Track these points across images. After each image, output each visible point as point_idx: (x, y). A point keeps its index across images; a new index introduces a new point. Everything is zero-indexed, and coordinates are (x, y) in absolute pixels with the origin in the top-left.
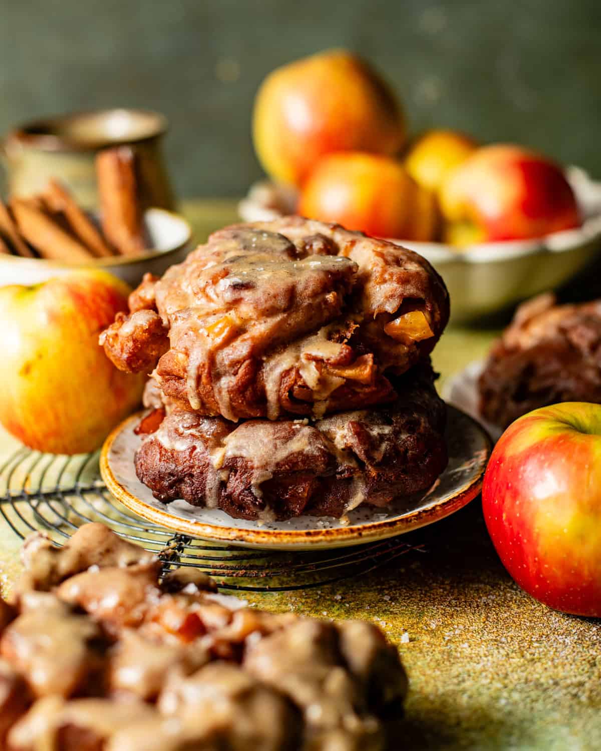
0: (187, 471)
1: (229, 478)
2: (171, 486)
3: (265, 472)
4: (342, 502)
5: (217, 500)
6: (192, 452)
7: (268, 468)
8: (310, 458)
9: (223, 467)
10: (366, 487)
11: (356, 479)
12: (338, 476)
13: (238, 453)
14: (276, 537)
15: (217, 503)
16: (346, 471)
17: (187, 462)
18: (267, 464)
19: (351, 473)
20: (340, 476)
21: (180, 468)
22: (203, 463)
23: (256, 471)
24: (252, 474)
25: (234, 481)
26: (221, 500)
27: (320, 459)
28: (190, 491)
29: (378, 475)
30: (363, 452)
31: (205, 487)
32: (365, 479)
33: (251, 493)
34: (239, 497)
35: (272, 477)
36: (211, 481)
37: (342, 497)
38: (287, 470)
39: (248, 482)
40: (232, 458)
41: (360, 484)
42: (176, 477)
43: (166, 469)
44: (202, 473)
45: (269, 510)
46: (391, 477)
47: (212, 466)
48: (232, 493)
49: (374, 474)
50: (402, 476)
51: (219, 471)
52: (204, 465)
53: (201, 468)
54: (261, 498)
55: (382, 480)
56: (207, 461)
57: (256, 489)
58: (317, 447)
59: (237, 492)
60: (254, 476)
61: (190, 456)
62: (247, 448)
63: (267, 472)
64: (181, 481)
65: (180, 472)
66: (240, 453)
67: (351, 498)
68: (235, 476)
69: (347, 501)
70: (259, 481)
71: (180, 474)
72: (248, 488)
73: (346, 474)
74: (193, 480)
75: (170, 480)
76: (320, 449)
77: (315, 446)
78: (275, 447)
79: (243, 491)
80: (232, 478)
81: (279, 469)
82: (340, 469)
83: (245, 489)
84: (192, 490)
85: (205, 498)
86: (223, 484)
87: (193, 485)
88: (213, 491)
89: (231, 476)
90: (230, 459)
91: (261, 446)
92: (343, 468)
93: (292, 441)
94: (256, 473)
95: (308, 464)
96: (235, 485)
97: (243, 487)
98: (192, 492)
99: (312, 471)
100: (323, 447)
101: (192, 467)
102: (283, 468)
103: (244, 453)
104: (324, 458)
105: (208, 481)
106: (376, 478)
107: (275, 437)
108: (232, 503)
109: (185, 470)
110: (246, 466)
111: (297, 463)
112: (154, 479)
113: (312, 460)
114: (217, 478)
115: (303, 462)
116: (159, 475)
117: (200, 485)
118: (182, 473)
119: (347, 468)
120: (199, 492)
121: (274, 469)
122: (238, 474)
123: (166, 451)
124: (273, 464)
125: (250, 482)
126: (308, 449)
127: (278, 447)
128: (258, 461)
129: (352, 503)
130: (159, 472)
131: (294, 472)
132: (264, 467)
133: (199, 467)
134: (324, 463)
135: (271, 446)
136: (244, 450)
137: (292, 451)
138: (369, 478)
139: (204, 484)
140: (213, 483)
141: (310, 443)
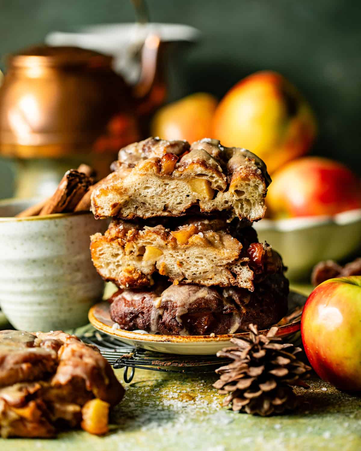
0: (140, 310)
1: (163, 313)
2: (131, 321)
3: (183, 309)
4: (227, 328)
5: (157, 326)
6: (143, 300)
7: (185, 306)
8: (208, 301)
9: (161, 306)
10: (240, 319)
11: (234, 315)
12: (224, 312)
13: (169, 299)
14: (187, 339)
15: (157, 327)
16: (229, 309)
17: (140, 305)
18: (185, 304)
19: (231, 310)
20: (225, 312)
21: (136, 309)
22: (149, 305)
23: (178, 308)
24: (176, 310)
25: (166, 315)
26: (159, 326)
27: (214, 302)
28: (142, 322)
29: (247, 312)
30: (238, 298)
31: (150, 319)
32: (239, 315)
33: (176, 320)
34: (169, 323)
35: (187, 312)
36: (154, 315)
37: (227, 325)
38: (196, 307)
39: (174, 314)
40: (165, 302)
41: (237, 318)
42: (134, 315)
43: (128, 311)
44: (148, 311)
45: (186, 331)
46: (254, 314)
47: (155, 306)
48: (165, 321)
49: (244, 311)
50: (261, 314)
51: (158, 309)
52: (150, 306)
53: (148, 308)
54: (181, 323)
55: (249, 315)
56: (152, 304)
57: (179, 319)
58: (212, 295)
59: (168, 320)
60: (178, 311)
61: (142, 302)
62: (174, 296)
63: (184, 308)
64: (137, 316)
65: (136, 311)
66: (170, 299)
67: (232, 326)
68: (167, 312)
69: (229, 328)
70: (180, 314)
71: (136, 312)
72: (174, 318)
73: (228, 311)
74: (144, 315)
75: (130, 316)
76: (214, 296)
77: (211, 295)
78: (189, 295)
79: (171, 320)
80: (165, 313)
81: (191, 307)
82: (225, 308)
83: (172, 318)
84: (143, 321)
85: (150, 325)
86: (160, 317)
87: (143, 318)
88: (155, 321)
89: (164, 312)
90: (164, 302)
91: (181, 294)
92: (227, 307)
93: (198, 292)
94: (179, 309)
95: (207, 304)
96: (167, 317)
97: (171, 317)
98: (143, 322)
99: (209, 309)
100: (215, 296)
101: (143, 308)
102: (194, 306)
103: (172, 299)
104: (216, 301)
105: (152, 315)
106: (245, 314)
107: (189, 290)
108: (165, 327)
109: (139, 310)
110: (173, 306)
111: (201, 304)
112: (122, 317)
113: (209, 302)
114: (157, 313)
115: (205, 303)
116: (125, 314)
117: (147, 318)
118: (137, 312)
119: (229, 307)
120: (147, 322)
121: (189, 307)
122: (169, 310)
123: (128, 302)
124: (188, 304)
125: (175, 315)
126: (207, 296)
127: (191, 295)
128: (180, 302)
129: (232, 329)
130: (124, 313)
131: (199, 309)
132: (183, 306)
133: (147, 308)
134: (216, 304)
135: (187, 294)
136: (172, 297)
137: (198, 297)
138: (241, 314)
139: (150, 317)
140: (154, 316)
141: (208, 293)
